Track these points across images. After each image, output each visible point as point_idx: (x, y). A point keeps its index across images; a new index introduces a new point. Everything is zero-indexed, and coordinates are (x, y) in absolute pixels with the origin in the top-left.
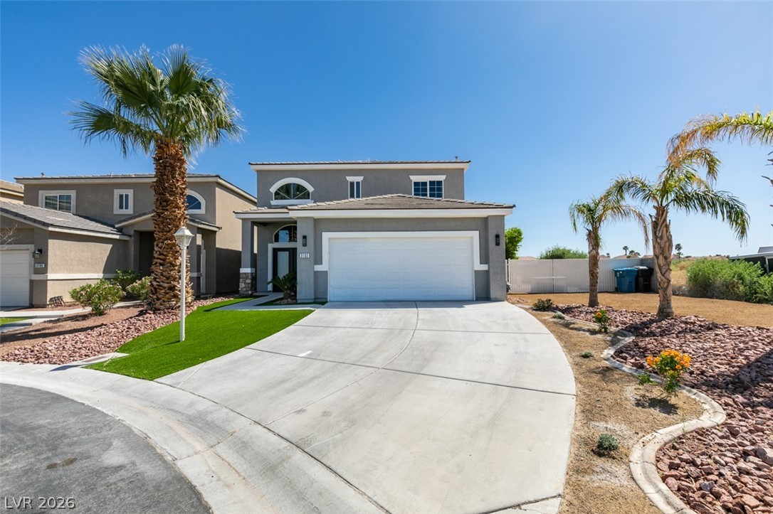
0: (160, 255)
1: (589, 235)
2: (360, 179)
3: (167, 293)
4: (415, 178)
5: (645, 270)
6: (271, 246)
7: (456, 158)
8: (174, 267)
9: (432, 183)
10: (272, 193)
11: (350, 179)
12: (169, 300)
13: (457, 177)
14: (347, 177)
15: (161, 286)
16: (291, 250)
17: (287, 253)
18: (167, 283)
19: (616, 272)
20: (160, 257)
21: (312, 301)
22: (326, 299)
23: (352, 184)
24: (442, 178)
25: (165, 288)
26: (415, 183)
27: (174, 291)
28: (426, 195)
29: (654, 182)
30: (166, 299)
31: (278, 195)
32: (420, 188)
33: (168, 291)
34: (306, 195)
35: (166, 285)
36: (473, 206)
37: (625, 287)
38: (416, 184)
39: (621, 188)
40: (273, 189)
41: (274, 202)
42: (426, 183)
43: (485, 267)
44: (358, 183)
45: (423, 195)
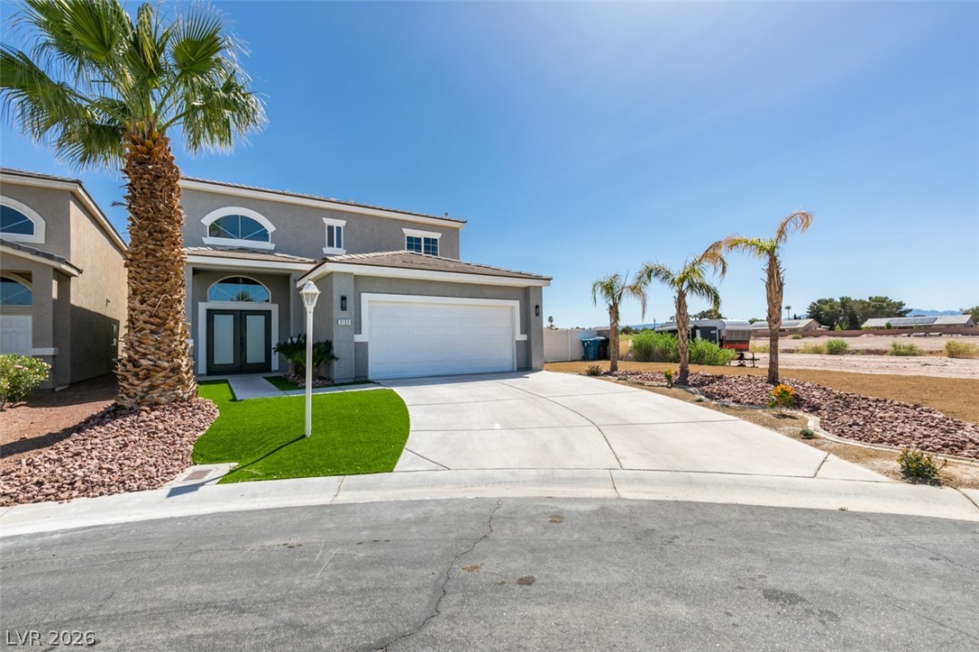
0: (151, 316)
1: (611, 307)
2: (342, 223)
3: (170, 378)
4: (408, 232)
5: (602, 340)
6: (203, 307)
7: (446, 214)
8: (174, 335)
9: (427, 240)
10: (206, 226)
11: (328, 221)
12: (173, 388)
13: (452, 235)
14: (324, 219)
15: (159, 366)
16: (238, 313)
17: (232, 317)
18: (168, 362)
19: (583, 342)
20: (152, 320)
21: (352, 381)
22: (366, 377)
23: (331, 228)
24: (437, 236)
25: (165, 369)
26: (408, 237)
27: (178, 374)
28: (437, 255)
29: (677, 270)
30: (166, 387)
31: (216, 230)
32: (414, 244)
33: (171, 374)
34: (263, 236)
35: (166, 364)
36: (509, 274)
37: (591, 356)
38: (410, 239)
39: (650, 273)
40: (208, 220)
41: (208, 240)
42: (420, 239)
43: (524, 337)
44: (339, 229)
45: (433, 254)
